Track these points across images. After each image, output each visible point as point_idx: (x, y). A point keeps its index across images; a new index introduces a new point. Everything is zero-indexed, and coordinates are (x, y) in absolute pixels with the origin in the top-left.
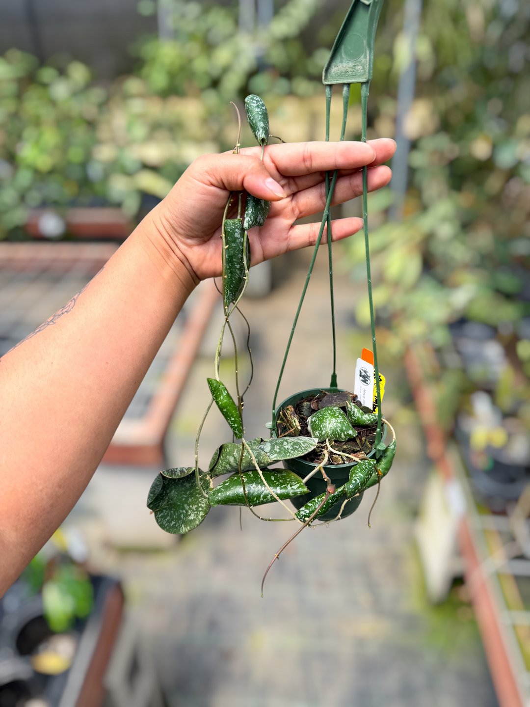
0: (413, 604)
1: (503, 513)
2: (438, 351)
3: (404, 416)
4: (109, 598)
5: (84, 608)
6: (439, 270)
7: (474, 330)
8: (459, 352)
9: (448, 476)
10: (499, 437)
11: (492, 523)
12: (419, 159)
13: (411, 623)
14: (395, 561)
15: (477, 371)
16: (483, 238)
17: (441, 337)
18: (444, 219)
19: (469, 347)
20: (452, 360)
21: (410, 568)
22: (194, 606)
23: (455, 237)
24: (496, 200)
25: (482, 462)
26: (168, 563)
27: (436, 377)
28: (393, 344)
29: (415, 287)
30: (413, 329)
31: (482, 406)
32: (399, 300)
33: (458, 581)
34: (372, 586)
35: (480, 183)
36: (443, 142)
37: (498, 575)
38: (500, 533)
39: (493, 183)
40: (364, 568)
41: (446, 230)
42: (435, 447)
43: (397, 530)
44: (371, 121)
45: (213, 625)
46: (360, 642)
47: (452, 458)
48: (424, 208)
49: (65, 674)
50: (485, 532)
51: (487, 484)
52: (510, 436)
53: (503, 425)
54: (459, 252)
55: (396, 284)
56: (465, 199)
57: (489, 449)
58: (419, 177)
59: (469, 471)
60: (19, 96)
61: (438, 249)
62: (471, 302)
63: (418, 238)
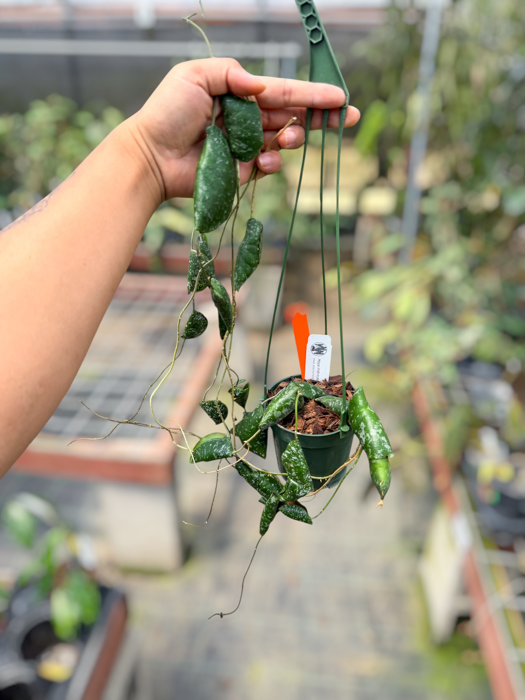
0: (416, 643)
1: (509, 549)
2: (446, 387)
3: (412, 448)
4: (114, 609)
5: (91, 615)
6: (447, 310)
7: (481, 369)
8: (466, 390)
9: (453, 510)
10: (505, 472)
11: (500, 558)
12: (430, 206)
13: (413, 664)
14: (397, 598)
15: (484, 409)
16: (491, 282)
17: (449, 374)
18: (453, 263)
19: (477, 385)
20: (459, 397)
21: (413, 606)
22: (194, 631)
23: (464, 280)
24: (505, 245)
25: (489, 496)
26: (169, 586)
27: (443, 412)
28: (401, 380)
29: (423, 326)
30: (421, 366)
31: (489, 441)
32: (407, 338)
33: (462, 620)
34: (374, 622)
35: (488, 230)
36: (453, 191)
37: (505, 611)
38: (508, 569)
39: (502, 230)
40: (366, 603)
41: (454, 274)
42: (442, 480)
43: (402, 566)
44: (383, 171)
45: (211, 653)
46: (361, 680)
47: (459, 492)
48: (433, 252)
49: (67, 683)
50: (491, 566)
51: (494, 518)
52: (517, 470)
53: (510, 460)
54: (467, 295)
55: (405, 323)
56: (474, 245)
57: (495, 483)
58: (429, 223)
59: (476, 505)
60: (57, 137)
61: (446, 291)
62: (479, 342)
63: (428, 280)
